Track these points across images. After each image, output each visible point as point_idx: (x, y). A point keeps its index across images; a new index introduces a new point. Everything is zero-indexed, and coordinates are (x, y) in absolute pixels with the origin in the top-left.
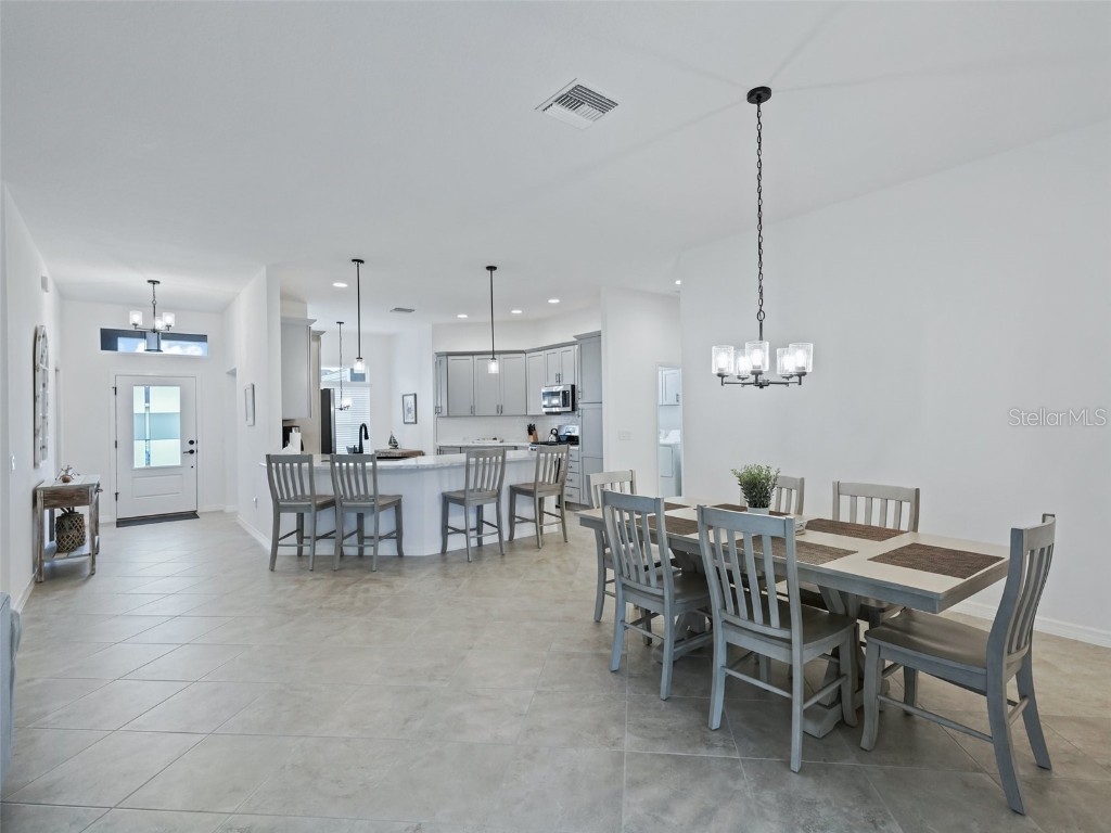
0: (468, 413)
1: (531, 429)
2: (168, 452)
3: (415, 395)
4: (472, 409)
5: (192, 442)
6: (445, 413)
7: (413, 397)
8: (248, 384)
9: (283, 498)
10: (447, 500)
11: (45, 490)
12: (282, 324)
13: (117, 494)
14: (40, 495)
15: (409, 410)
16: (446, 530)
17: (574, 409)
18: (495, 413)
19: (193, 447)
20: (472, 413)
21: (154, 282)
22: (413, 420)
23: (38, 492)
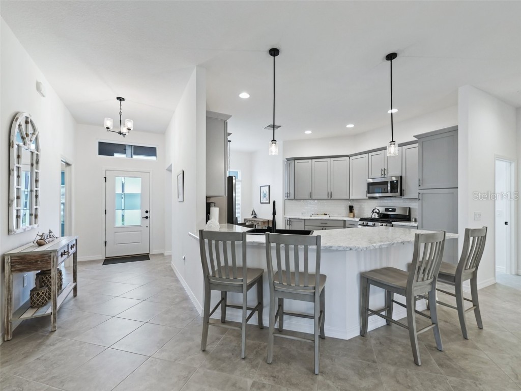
0: (307, 197)
1: (351, 209)
2: (134, 217)
3: (269, 186)
4: (311, 195)
5: (147, 212)
6: (292, 197)
7: (268, 187)
8: (179, 171)
9: (214, 276)
10: (367, 281)
11: (12, 256)
12: (207, 118)
13: (106, 242)
14: (8, 260)
15: (265, 195)
16: (365, 312)
17: (401, 194)
18: (326, 197)
19: (147, 215)
20: (311, 198)
21: (120, 99)
22: (268, 202)
23: (6, 258)
